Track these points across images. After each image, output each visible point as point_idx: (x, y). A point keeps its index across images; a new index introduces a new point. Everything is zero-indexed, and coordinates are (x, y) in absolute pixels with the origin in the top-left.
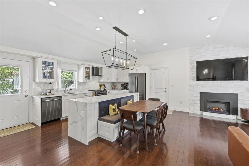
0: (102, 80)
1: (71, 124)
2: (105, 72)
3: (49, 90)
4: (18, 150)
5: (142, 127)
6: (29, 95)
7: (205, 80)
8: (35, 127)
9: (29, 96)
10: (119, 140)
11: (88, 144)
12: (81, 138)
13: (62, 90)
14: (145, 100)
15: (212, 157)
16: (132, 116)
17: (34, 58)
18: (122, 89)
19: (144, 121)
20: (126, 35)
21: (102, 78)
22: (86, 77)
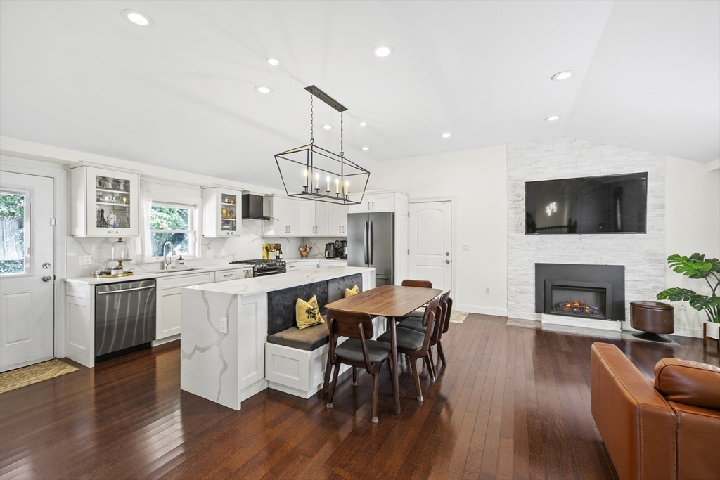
0: (271, 233)
1: (190, 357)
2: (279, 208)
3: (115, 260)
4: (34, 432)
5: (385, 355)
6: (54, 276)
7: (547, 230)
8: (74, 369)
9: (55, 278)
10: (325, 394)
11: (239, 408)
12: (219, 393)
13: (156, 260)
14: (392, 286)
15: (557, 421)
16: (361, 325)
17: (69, 169)
18: (329, 258)
19: (391, 341)
20: (341, 108)
21: (271, 226)
22: (225, 223)
